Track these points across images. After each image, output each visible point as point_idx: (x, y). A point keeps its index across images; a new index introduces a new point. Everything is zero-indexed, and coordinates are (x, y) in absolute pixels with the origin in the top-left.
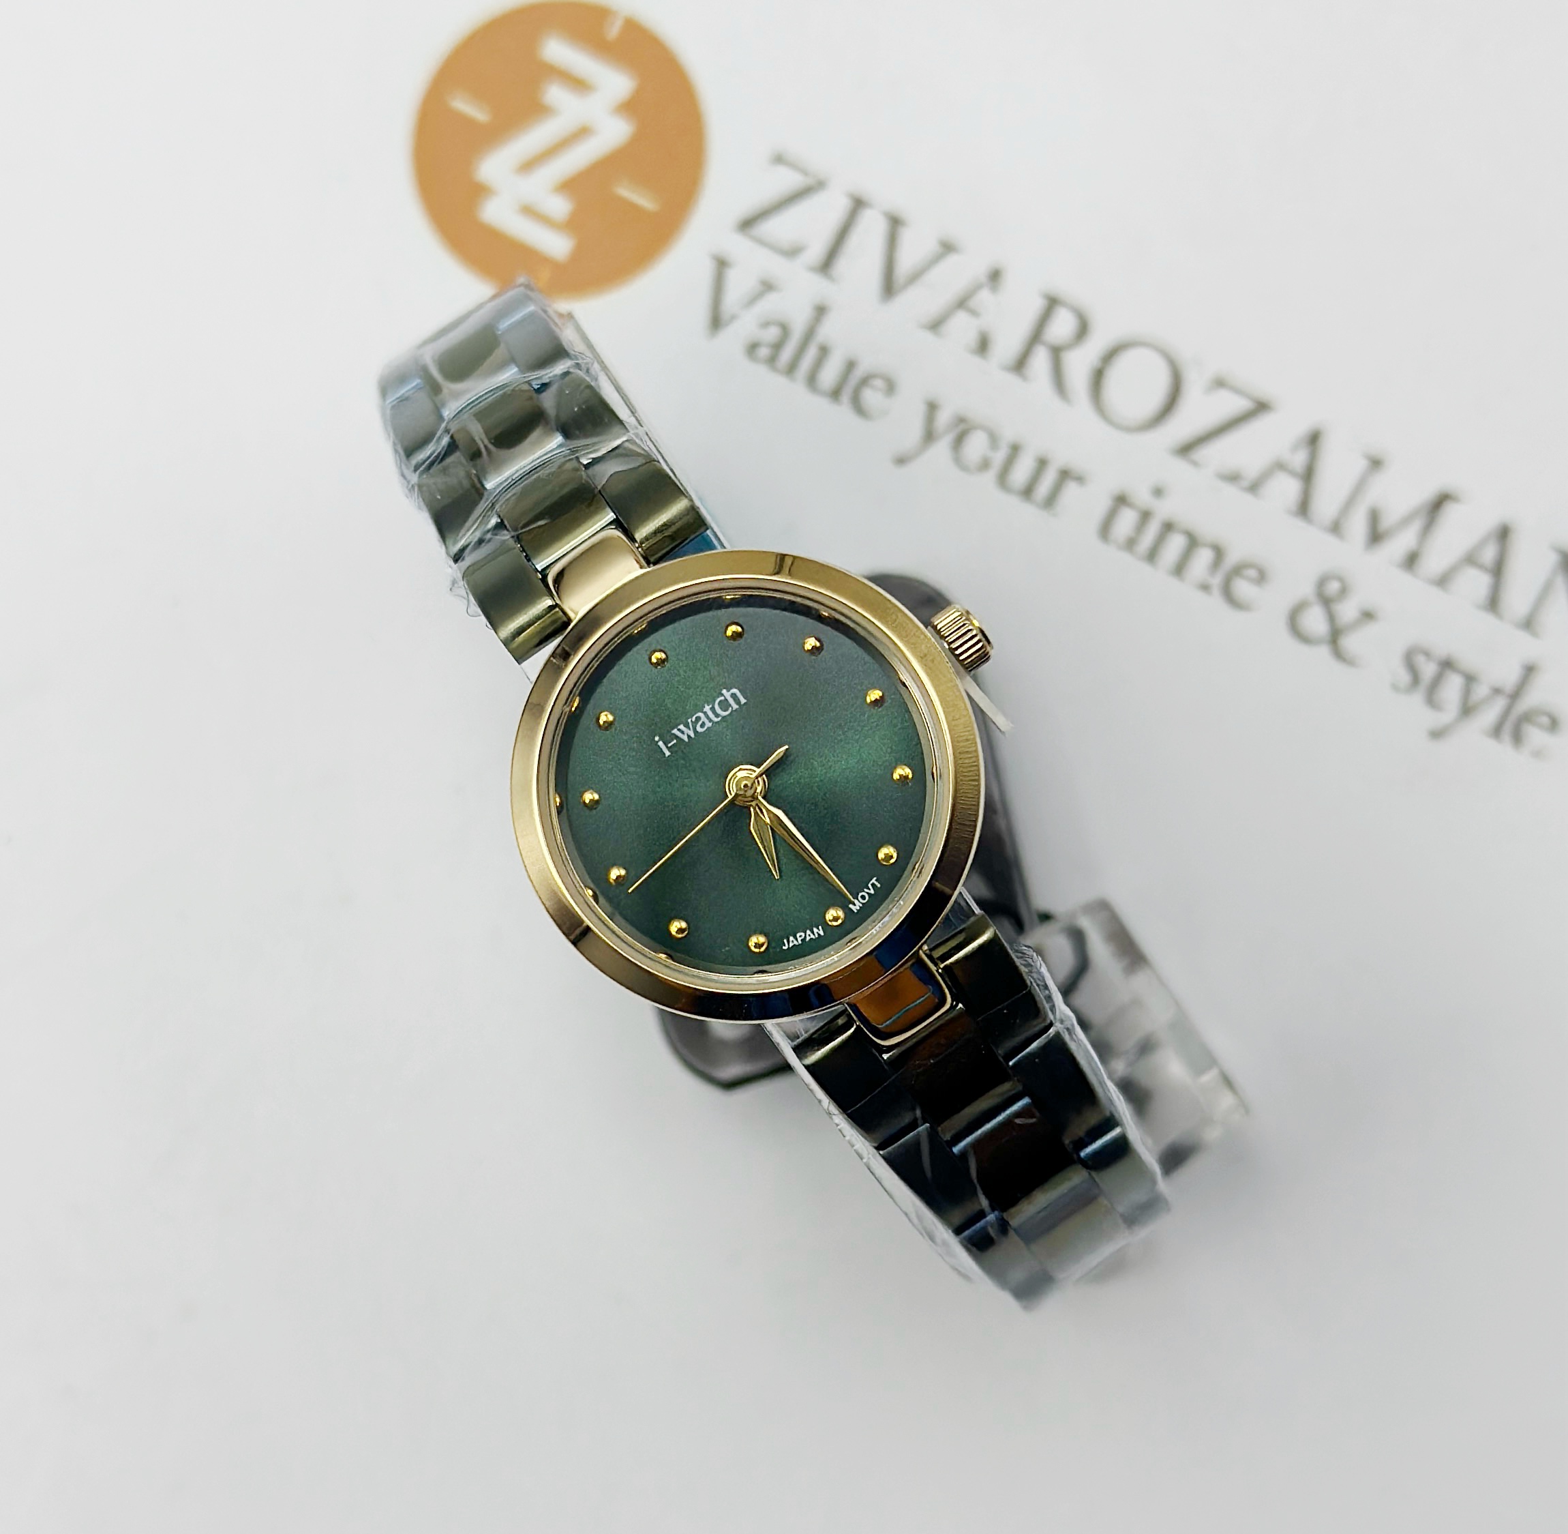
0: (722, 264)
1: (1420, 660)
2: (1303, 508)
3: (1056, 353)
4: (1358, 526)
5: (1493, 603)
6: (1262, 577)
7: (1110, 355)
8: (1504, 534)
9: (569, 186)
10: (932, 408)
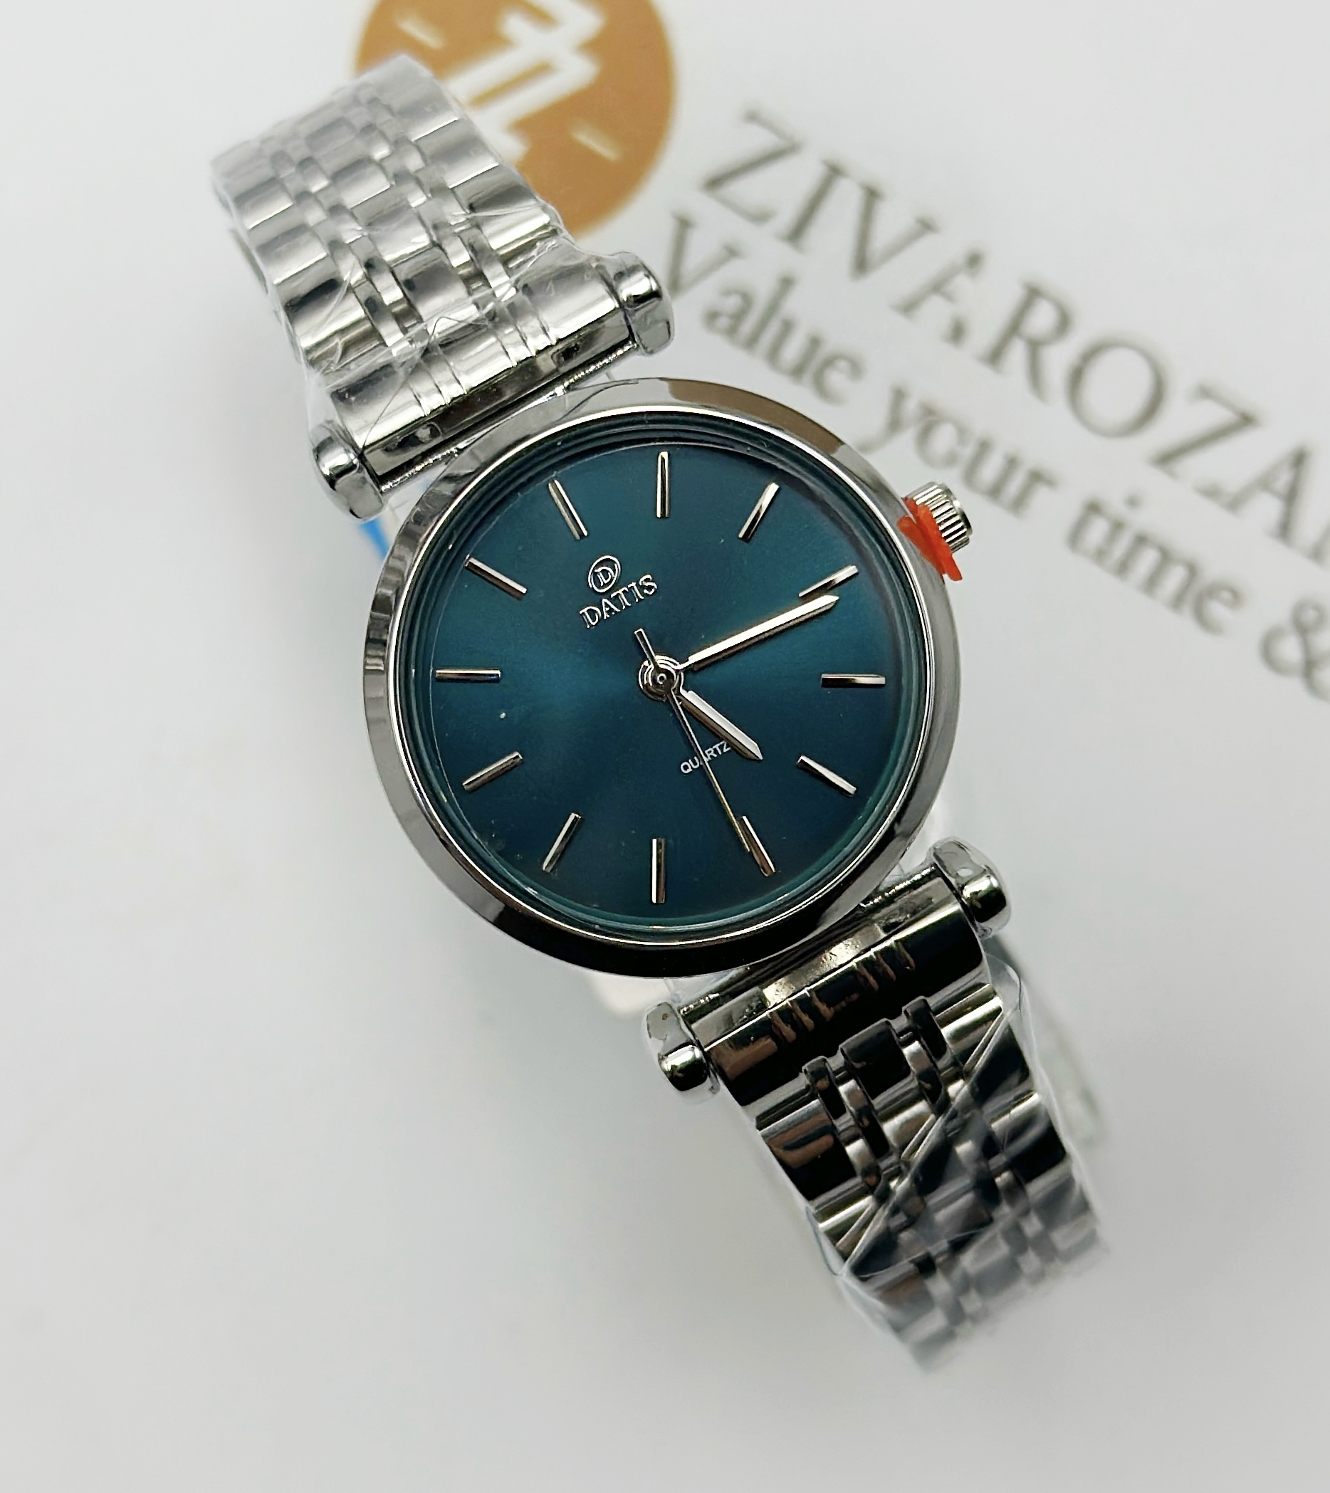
0: (684, 225)
2: (1285, 530)
3: (1035, 346)
6: (1236, 598)
7: (1092, 354)
10: (899, 395)
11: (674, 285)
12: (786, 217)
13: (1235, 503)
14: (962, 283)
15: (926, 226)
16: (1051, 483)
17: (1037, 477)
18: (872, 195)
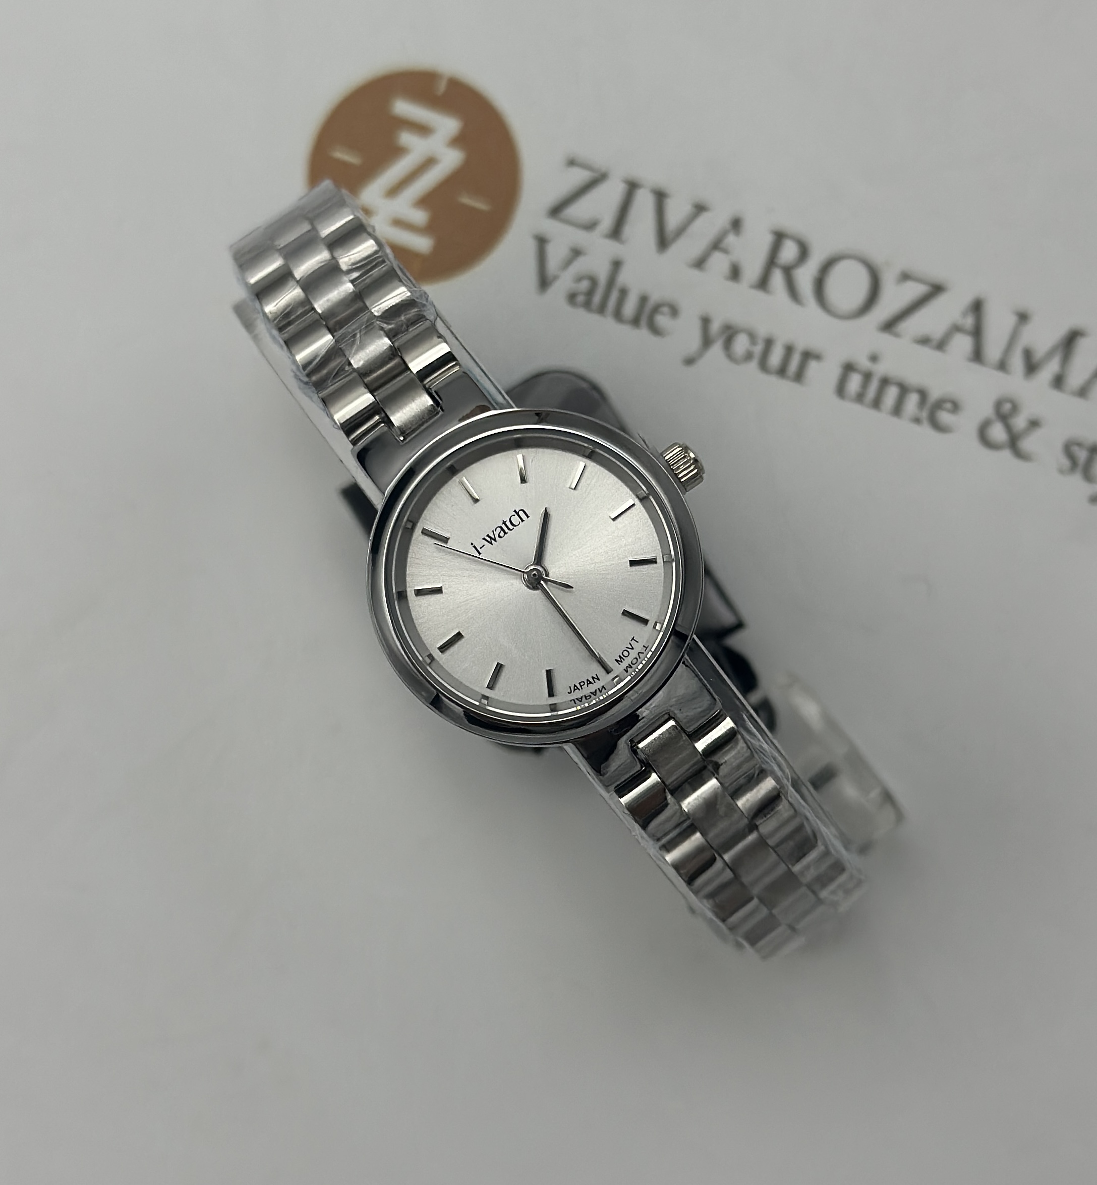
0: (542, 241)
1: (1076, 450)
2: (977, 355)
3: (788, 271)
4: (1017, 362)
6: (956, 407)
7: (827, 267)
9: (424, 202)
10: (706, 322)
11: (544, 282)
12: (607, 223)
13: (941, 345)
14: (731, 239)
15: (700, 209)
16: (818, 357)
17: (808, 356)
18: (660, 196)
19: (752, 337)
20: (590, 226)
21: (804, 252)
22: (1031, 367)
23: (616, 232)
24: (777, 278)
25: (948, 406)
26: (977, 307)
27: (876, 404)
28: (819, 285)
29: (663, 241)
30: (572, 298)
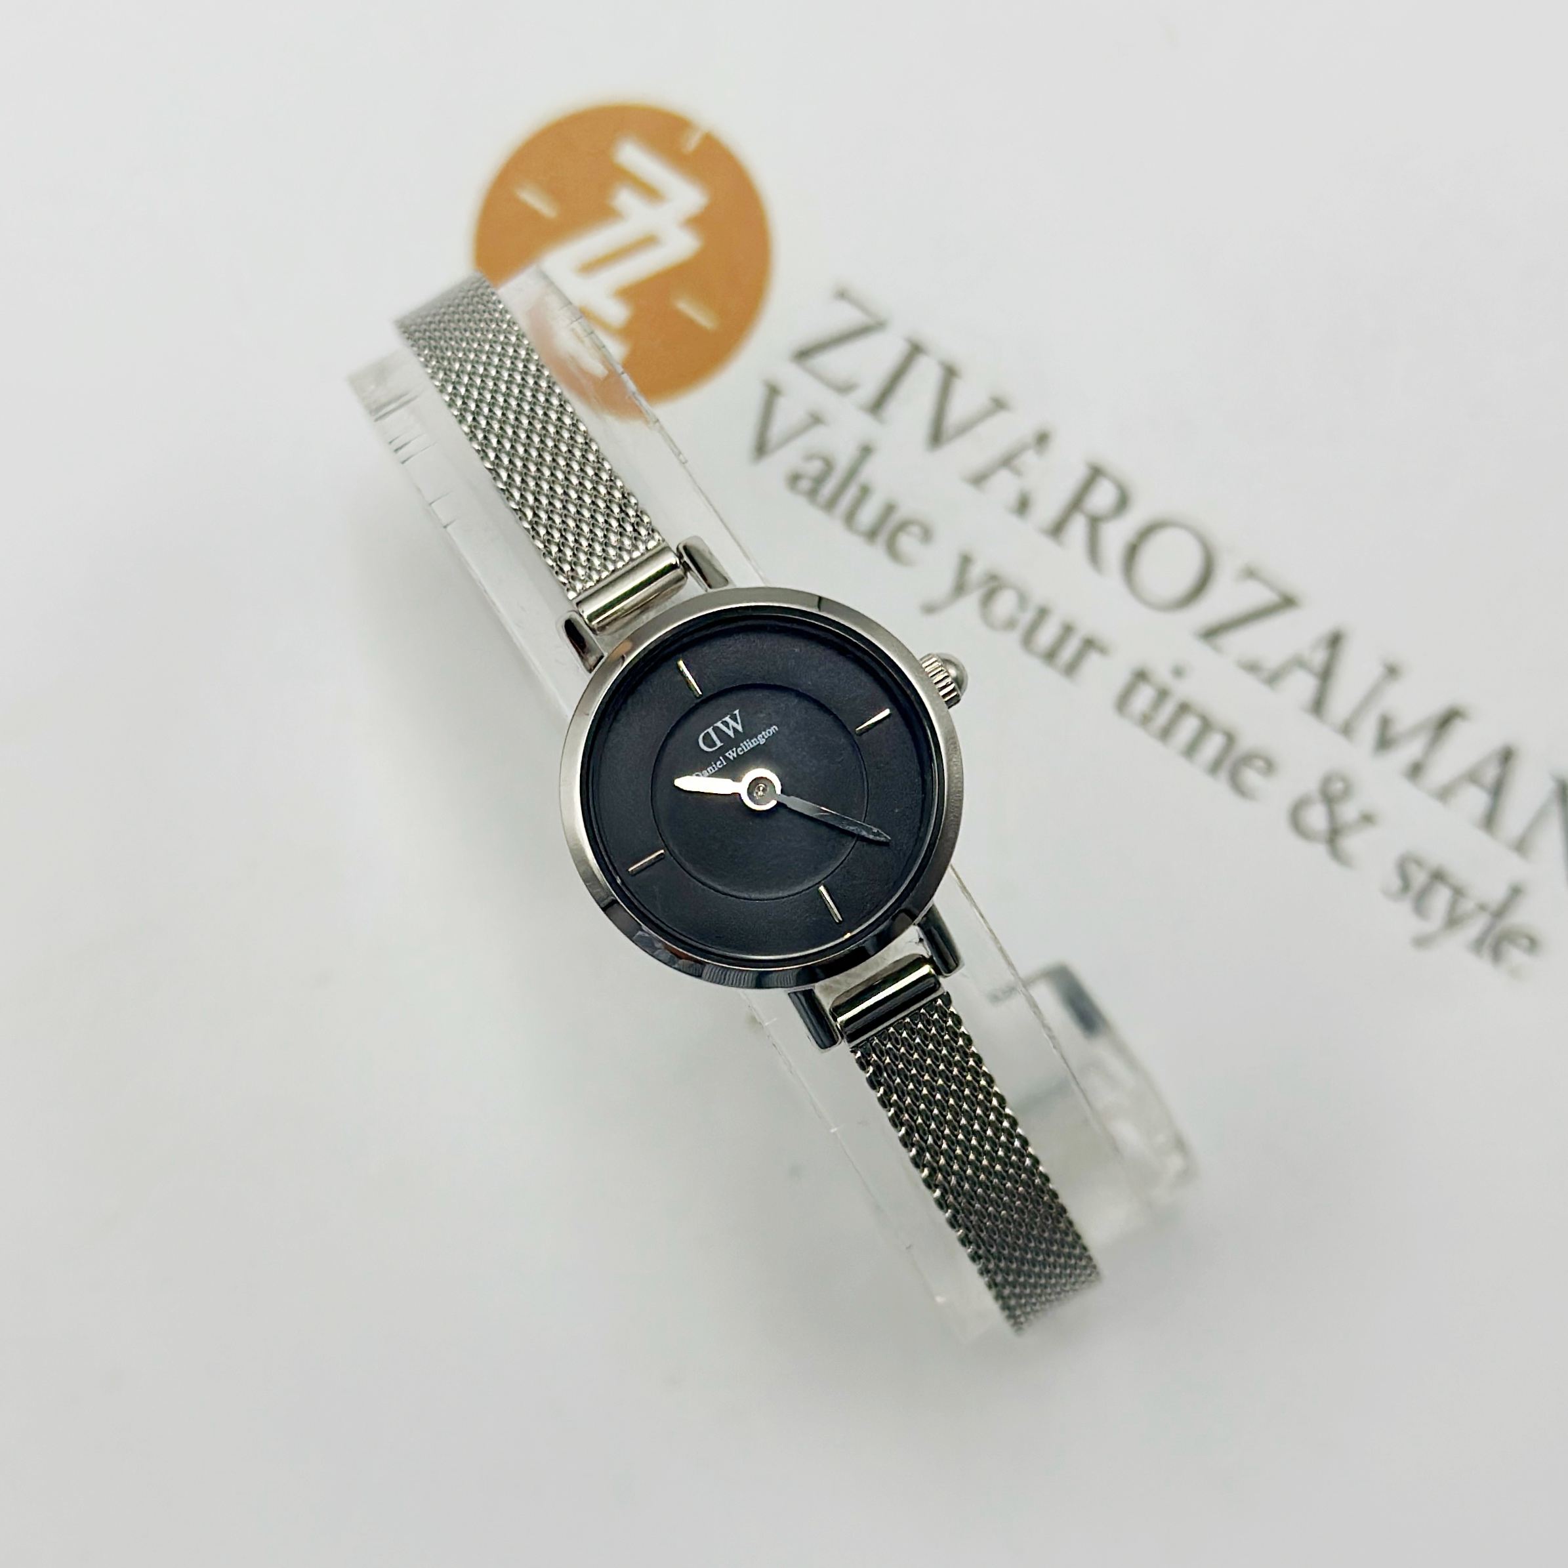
0: (773, 392)
1: (1413, 869)
2: (1318, 706)
3: (1095, 522)
4: (1368, 730)
5: (1490, 821)
6: (1270, 767)
7: (1148, 532)
8: (1507, 756)
9: (630, 293)
10: (966, 561)
11: (761, 448)
12: (869, 389)
13: (1274, 679)
14: (1030, 458)
15: (999, 404)
16: (1103, 651)
17: (1089, 644)
18: (950, 373)
19: (1023, 600)
20: (844, 389)
21: (1123, 502)
22: (1385, 742)
23: (877, 406)
24: (1078, 528)
25: (1260, 763)
26: (1335, 641)
27: (1166, 733)
28: (1132, 552)
29: (937, 436)
30: (794, 479)
